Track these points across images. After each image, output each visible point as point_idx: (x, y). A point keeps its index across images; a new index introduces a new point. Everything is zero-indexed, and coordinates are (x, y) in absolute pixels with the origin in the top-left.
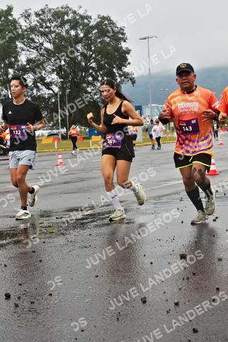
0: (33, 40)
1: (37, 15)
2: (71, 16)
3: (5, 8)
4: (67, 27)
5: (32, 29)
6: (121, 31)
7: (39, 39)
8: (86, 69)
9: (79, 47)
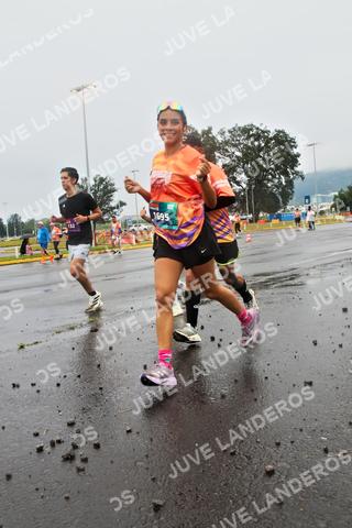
0: (227, 151)
1: (230, 132)
2: (255, 131)
3: (206, 129)
4: (252, 139)
5: (226, 143)
6: (292, 140)
7: (231, 149)
8: (267, 170)
9: (261, 154)
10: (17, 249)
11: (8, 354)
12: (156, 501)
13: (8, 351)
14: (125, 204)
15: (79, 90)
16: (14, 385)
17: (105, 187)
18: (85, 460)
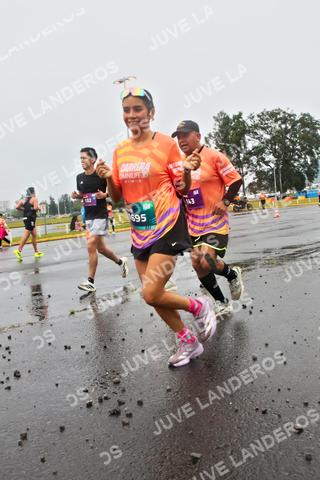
0: (256, 133)
1: (258, 116)
2: (282, 115)
3: (237, 114)
4: (279, 122)
5: (256, 126)
6: (317, 123)
7: (260, 132)
8: (293, 150)
9: (288, 136)
10: (67, 225)
11: (60, 319)
13: (61, 316)
15: (121, 82)
16: (66, 347)
18: (129, 415)
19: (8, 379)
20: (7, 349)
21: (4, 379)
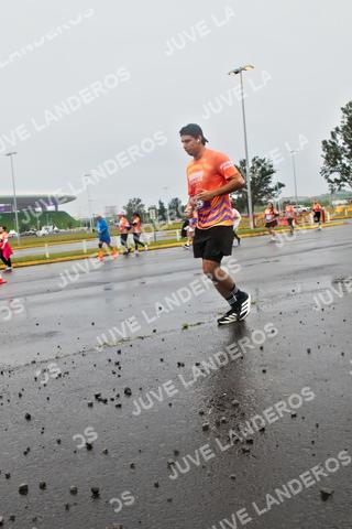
10: (178, 232)
11: (172, 333)
12: (324, 489)
13: (172, 330)
14: (283, 186)
15: (236, 73)
16: (179, 364)
17: (263, 169)
18: (250, 442)
19: (118, 396)
20: (117, 364)
21: (114, 397)
